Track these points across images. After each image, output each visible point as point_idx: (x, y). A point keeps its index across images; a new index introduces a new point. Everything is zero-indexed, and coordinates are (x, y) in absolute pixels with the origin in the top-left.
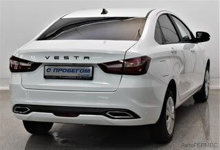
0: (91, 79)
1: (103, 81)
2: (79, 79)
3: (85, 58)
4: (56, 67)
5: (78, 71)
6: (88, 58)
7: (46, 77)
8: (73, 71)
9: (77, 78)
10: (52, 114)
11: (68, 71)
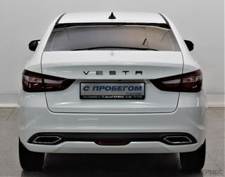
0: (143, 98)
1: (157, 100)
2: (128, 99)
3: (137, 72)
4: (97, 85)
5: (126, 89)
6: (141, 72)
7: (82, 97)
8: (119, 89)
9: (125, 98)
10: (93, 143)
11: (113, 89)
